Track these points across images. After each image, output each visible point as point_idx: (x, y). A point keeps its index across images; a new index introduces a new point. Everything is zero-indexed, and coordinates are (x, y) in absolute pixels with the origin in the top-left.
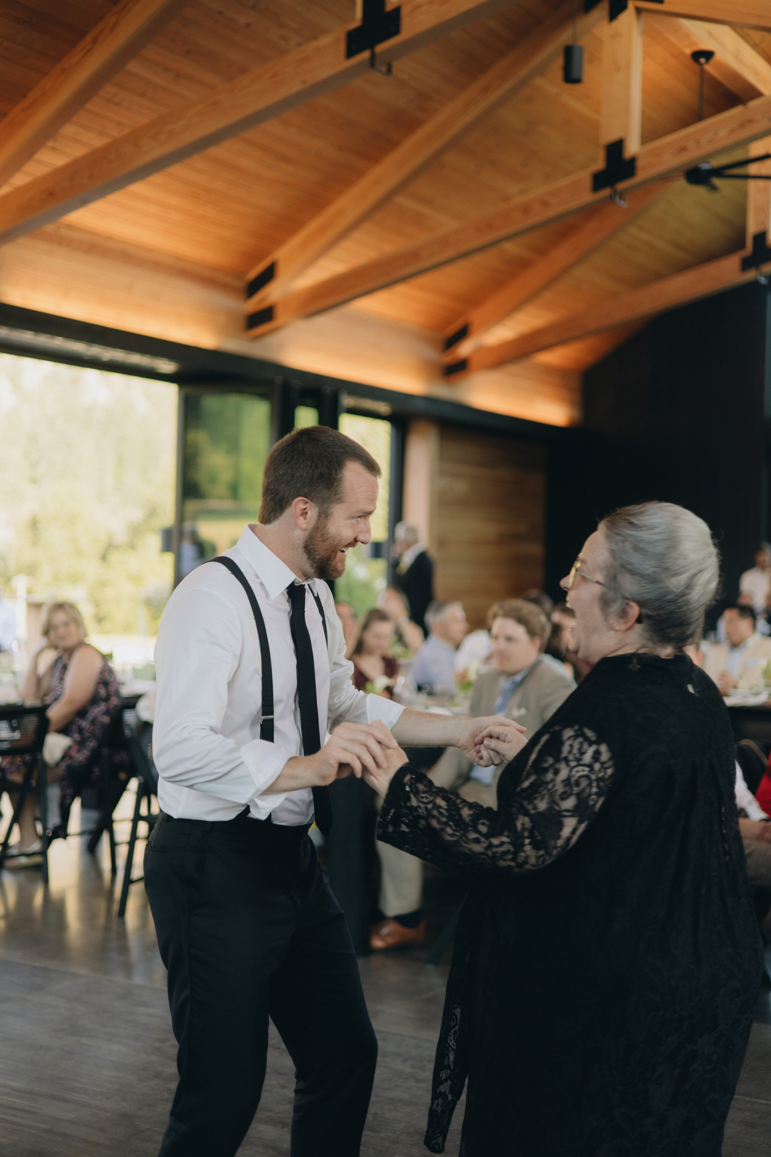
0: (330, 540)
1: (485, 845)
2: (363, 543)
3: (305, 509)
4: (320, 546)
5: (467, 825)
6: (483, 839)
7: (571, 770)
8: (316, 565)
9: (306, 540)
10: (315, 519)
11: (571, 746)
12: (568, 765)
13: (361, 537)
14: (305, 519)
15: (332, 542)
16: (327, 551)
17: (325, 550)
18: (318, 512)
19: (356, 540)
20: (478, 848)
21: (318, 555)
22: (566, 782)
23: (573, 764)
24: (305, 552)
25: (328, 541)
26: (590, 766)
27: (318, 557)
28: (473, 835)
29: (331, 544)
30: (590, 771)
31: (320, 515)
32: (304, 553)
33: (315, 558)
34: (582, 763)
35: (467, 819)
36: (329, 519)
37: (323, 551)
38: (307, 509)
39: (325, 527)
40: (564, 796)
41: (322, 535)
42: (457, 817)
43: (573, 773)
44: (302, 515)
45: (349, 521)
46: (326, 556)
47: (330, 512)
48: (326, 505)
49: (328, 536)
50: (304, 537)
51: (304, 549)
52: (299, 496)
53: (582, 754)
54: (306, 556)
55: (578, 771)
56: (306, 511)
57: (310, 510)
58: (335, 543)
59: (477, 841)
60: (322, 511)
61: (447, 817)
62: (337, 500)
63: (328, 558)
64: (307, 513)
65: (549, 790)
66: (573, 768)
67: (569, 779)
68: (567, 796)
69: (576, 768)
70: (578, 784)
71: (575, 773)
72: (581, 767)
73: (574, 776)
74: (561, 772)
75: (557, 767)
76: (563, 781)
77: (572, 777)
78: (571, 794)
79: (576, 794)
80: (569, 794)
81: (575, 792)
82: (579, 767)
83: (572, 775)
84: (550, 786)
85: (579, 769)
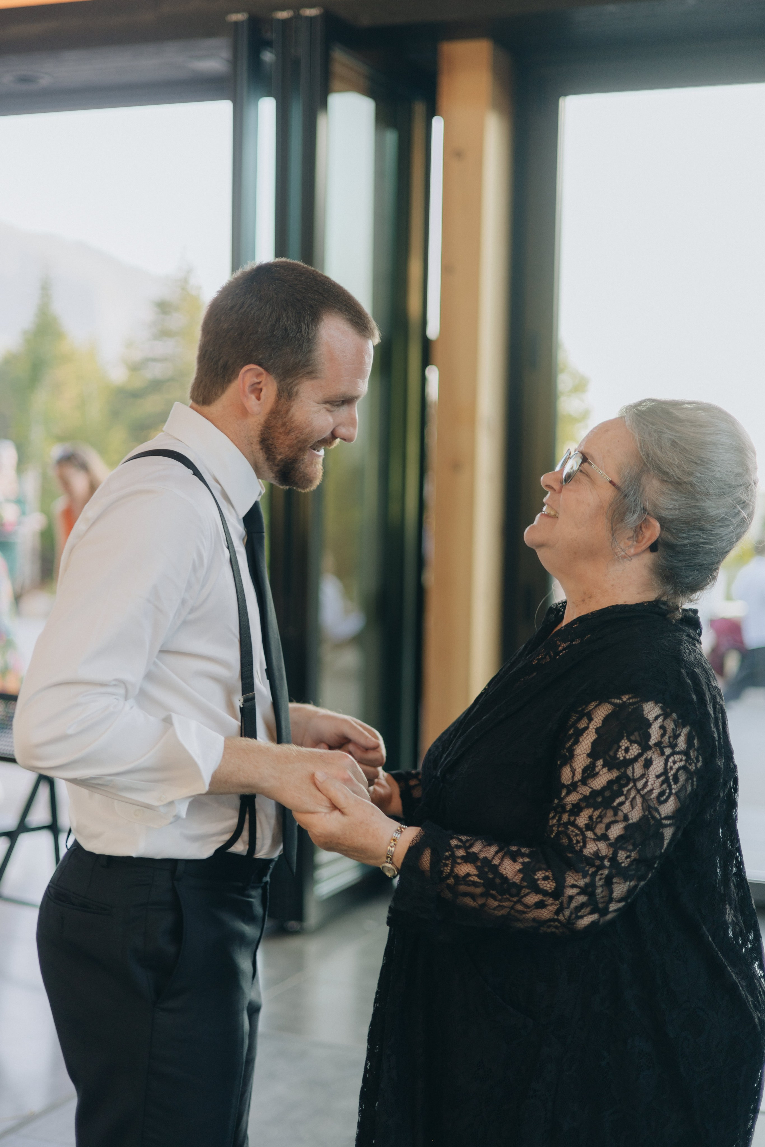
0: (296, 432)
1: (553, 908)
2: (344, 440)
3: (259, 383)
4: (281, 441)
5: (519, 888)
6: (550, 901)
7: (666, 761)
8: (276, 469)
9: (261, 431)
10: (273, 400)
11: (662, 727)
12: (662, 753)
13: (342, 431)
14: (259, 399)
15: (298, 435)
16: (292, 449)
17: (289, 447)
18: (277, 389)
19: (334, 436)
20: (545, 914)
21: (280, 454)
22: (662, 778)
23: (668, 751)
24: (262, 449)
25: (293, 434)
26: (686, 753)
27: (279, 457)
28: (532, 899)
29: (297, 438)
30: (686, 761)
31: (279, 396)
32: (261, 451)
33: (275, 459)
34: (677, 749)
35: (517, 879)
36: (294, 400)
37: (287, 449)
38: (262, 384)
39: (288, 410)
40: (661, 799)
41: (284, 424)
42: (498, 880)
43: (670, 764)
44: (253, 391)
45: (325, 406)
46: (290, 456)
47: (295, 390)
48: (289, 380)
49: (293, 425)
50: (260, 427)
51: (260, 445)
52: (250, 363)
53: (676, 736)
54: (263, 455)
55: (674, 762)
56: (260, 386)
57: (265, 385)
58: (303, 437)
59: (541, 905)
60: (283, 388)
61: (483, 885)
62: (308, 373)
63: (294, 460)
64: (261, 390)
65: (638, 791)
66: (668, 757)
67: (665, 772)
68: (665, 797)
69: (672, 758)
70: (676, 779)
71: (672, 764)
72: (678, 756)
73: (671, 768)
74: (654, 763)
75: (649, 757)
76: (658, 777)
77: (669, 771)
78: (670, 794)
79: (676, 794)
80: (667, 794)
81: (674, 791)
82: (675, 756)
83: (668, 767)
84: (640, 785)
85: (676, 759)
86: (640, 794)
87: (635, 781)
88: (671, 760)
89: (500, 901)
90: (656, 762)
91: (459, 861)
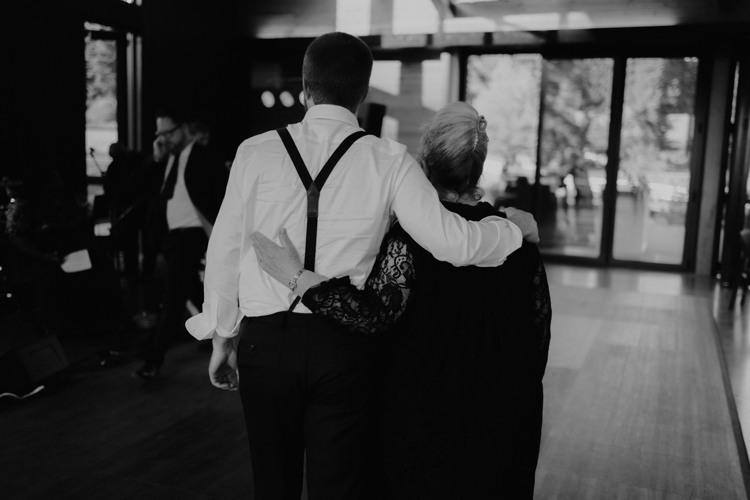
1: (365, 323)
7: (395, 260)
11: (392, 245)
12: (393, 257)
20: (362, 325)
22: (394, 267)
23: (396, 256)
26: (406, 256)
30: (407, 259)
34: (401, 254)
40: (395, 276)
42: (349, 310)
53: (400, 248)
55: (399, 260)
61: (342, 311)
65: (384, 273)
66: (396, 258)
67: (395, 265)
68: (397, 276)
69: (398, 258)
70: (402, 268)
71: (398, 261)
72: (401, 257)
73: (398, 263)
74: (389, 262)
75: (386, 260)
76: (392, 267)
77: (397, 264)
78: (400, 274)
79: (403, 274)
80: (398, 274)
81: (402, 273)
82: (399, 257)
83: (396, 263)
84: (385, 270)
85: (400, 258)
86: (385, 274)
87: (383, 269)
88: (397, 259)
89: (348, 319)
90: (390, 261)
91: (336, 301)
